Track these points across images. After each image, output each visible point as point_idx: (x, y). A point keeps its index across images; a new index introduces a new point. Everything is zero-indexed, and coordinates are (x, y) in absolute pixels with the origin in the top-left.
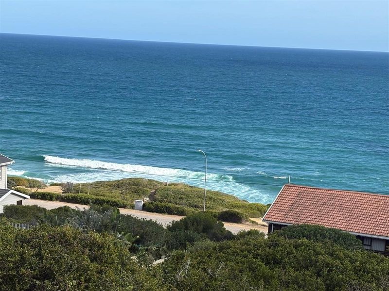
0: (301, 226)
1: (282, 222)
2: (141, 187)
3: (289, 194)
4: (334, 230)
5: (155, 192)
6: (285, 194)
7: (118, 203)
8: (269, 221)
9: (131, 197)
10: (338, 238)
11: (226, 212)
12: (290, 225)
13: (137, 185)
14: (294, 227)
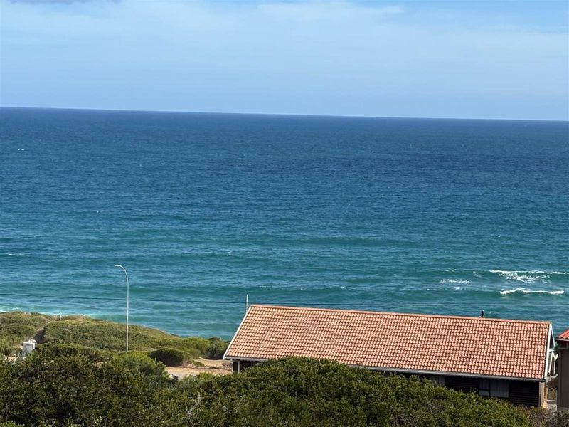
1: (251, 357)
2: (21, 325)
3: (258, 319)
5: (44, 331)
6: (253, 318)
8: (234, 356)
9: (9, 339)
13: (16, 321)
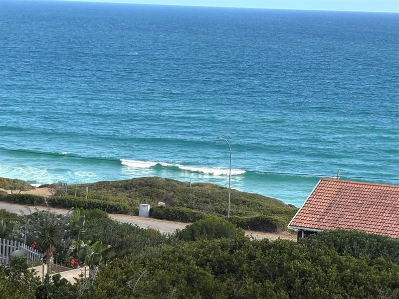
0: (335, 232)
1: (314, 228)
2: (154, 189)
3: (326, 192)
4: (375, 237)
6: (321, 191)
7: (118, 208)
8: (298, 226)
10: (382, 248)
11: (257, 219)
12: (320, 231)
13: (150, 186)
14: (325, 234)
